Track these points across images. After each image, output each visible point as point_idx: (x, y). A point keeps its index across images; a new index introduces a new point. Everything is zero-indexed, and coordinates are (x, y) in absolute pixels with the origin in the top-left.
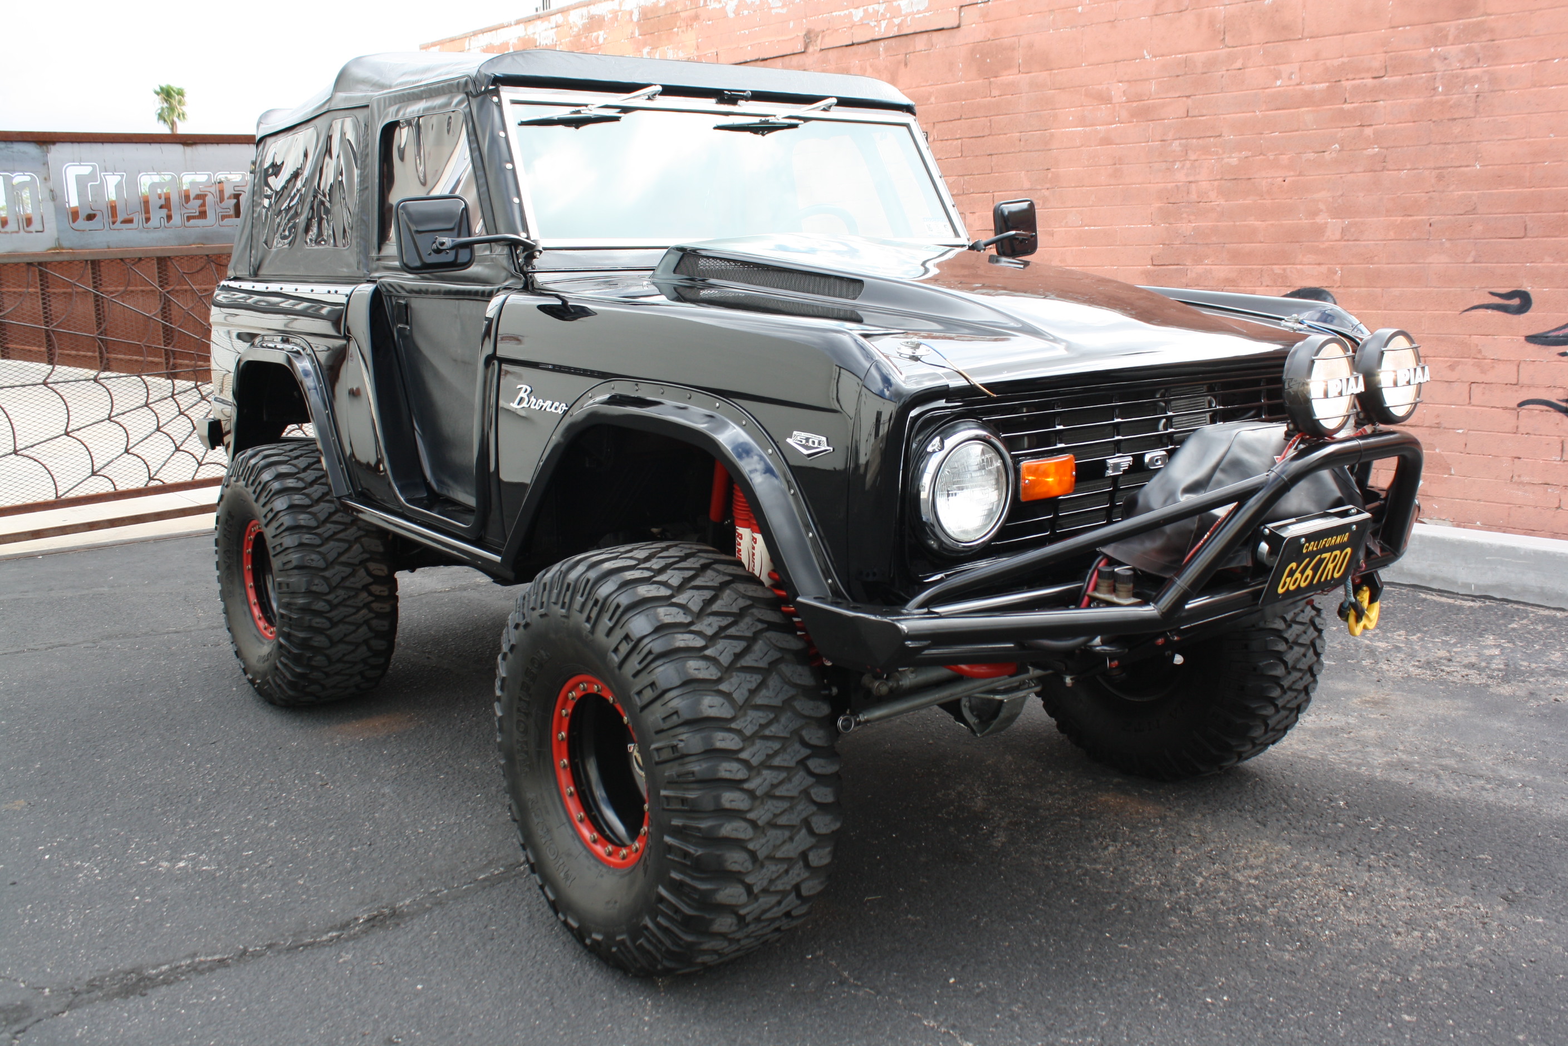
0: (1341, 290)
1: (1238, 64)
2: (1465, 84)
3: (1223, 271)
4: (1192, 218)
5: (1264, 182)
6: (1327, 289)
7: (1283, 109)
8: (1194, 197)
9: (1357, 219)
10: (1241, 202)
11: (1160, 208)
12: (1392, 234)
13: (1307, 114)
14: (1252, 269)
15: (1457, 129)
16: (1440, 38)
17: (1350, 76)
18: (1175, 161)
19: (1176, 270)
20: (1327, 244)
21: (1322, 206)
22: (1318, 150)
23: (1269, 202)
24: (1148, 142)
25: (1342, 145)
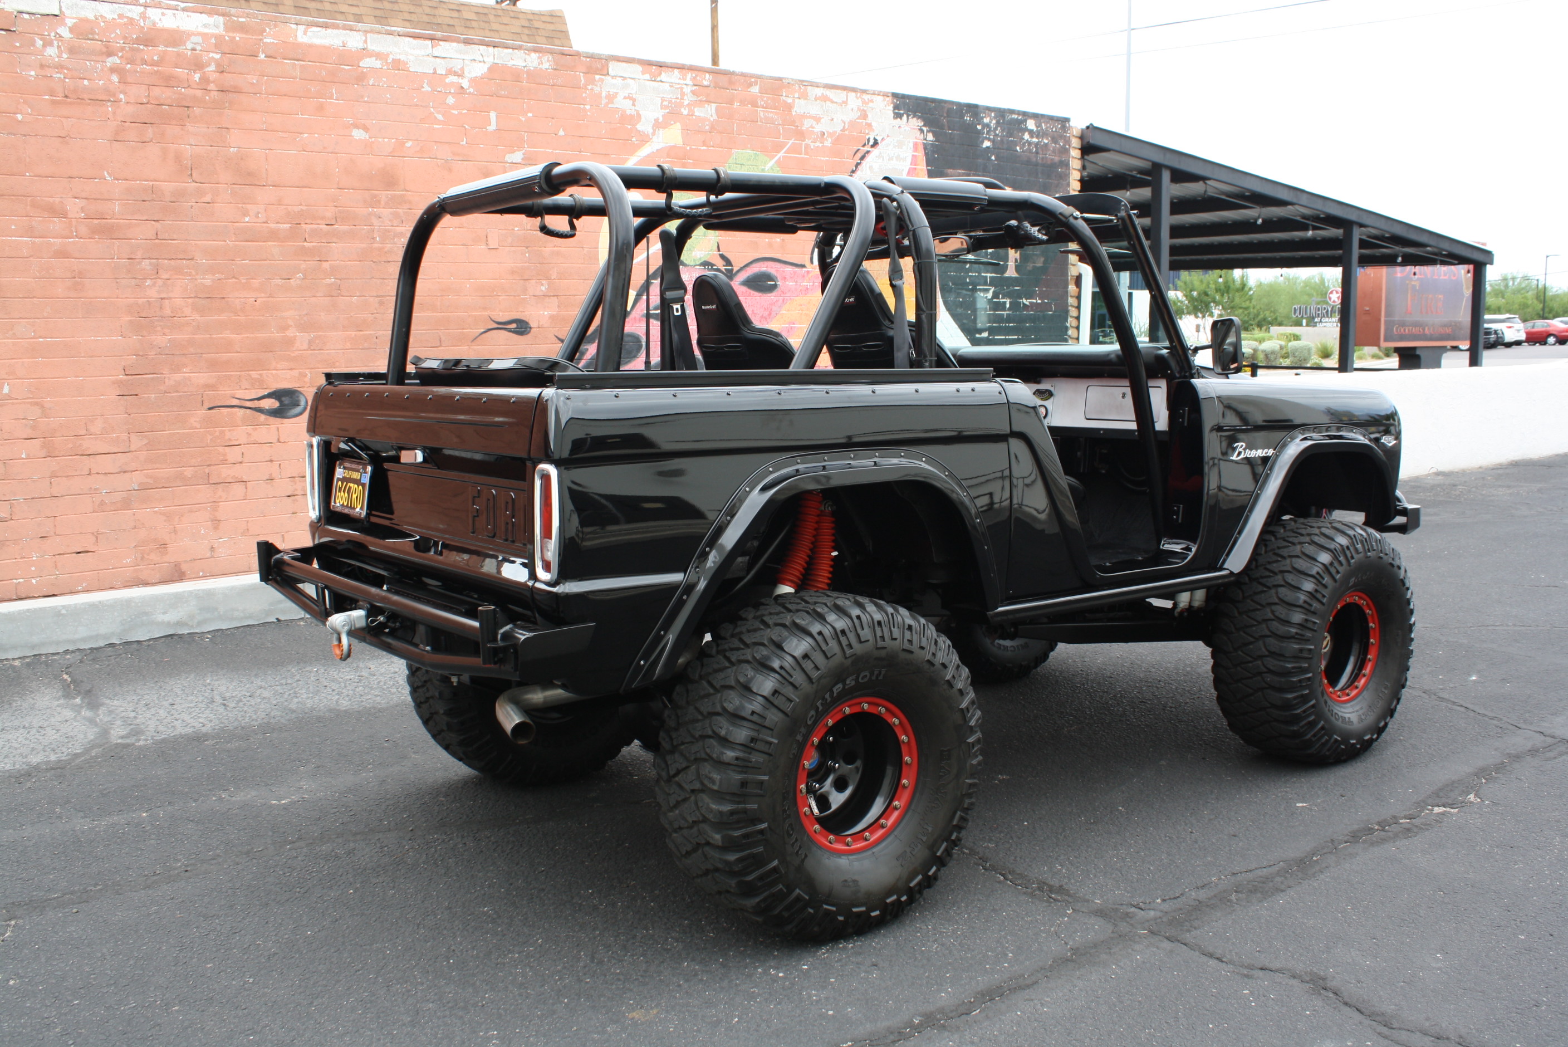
1: (208, 199)
2: (394, 237)
3: (202, 378)
4: (167, 331)
5: (237, 301)
6: (298, 389)
7: (252, 241)
8: (168, 312)
9: (320, 333)
10: (216, 317)
11: (130, 322)
12: (348, 345)
13: (273, 248)
14: (231, 375)
15: (391, 269)
16: (375, 203)
17: (308, 221)
18: (145, 279)
19: (153, 378)
20: (297, 353)
21: (290, 322)
22: (284, 277)
23: (243, 318)
24: (113, 259)
25: (305, 275)
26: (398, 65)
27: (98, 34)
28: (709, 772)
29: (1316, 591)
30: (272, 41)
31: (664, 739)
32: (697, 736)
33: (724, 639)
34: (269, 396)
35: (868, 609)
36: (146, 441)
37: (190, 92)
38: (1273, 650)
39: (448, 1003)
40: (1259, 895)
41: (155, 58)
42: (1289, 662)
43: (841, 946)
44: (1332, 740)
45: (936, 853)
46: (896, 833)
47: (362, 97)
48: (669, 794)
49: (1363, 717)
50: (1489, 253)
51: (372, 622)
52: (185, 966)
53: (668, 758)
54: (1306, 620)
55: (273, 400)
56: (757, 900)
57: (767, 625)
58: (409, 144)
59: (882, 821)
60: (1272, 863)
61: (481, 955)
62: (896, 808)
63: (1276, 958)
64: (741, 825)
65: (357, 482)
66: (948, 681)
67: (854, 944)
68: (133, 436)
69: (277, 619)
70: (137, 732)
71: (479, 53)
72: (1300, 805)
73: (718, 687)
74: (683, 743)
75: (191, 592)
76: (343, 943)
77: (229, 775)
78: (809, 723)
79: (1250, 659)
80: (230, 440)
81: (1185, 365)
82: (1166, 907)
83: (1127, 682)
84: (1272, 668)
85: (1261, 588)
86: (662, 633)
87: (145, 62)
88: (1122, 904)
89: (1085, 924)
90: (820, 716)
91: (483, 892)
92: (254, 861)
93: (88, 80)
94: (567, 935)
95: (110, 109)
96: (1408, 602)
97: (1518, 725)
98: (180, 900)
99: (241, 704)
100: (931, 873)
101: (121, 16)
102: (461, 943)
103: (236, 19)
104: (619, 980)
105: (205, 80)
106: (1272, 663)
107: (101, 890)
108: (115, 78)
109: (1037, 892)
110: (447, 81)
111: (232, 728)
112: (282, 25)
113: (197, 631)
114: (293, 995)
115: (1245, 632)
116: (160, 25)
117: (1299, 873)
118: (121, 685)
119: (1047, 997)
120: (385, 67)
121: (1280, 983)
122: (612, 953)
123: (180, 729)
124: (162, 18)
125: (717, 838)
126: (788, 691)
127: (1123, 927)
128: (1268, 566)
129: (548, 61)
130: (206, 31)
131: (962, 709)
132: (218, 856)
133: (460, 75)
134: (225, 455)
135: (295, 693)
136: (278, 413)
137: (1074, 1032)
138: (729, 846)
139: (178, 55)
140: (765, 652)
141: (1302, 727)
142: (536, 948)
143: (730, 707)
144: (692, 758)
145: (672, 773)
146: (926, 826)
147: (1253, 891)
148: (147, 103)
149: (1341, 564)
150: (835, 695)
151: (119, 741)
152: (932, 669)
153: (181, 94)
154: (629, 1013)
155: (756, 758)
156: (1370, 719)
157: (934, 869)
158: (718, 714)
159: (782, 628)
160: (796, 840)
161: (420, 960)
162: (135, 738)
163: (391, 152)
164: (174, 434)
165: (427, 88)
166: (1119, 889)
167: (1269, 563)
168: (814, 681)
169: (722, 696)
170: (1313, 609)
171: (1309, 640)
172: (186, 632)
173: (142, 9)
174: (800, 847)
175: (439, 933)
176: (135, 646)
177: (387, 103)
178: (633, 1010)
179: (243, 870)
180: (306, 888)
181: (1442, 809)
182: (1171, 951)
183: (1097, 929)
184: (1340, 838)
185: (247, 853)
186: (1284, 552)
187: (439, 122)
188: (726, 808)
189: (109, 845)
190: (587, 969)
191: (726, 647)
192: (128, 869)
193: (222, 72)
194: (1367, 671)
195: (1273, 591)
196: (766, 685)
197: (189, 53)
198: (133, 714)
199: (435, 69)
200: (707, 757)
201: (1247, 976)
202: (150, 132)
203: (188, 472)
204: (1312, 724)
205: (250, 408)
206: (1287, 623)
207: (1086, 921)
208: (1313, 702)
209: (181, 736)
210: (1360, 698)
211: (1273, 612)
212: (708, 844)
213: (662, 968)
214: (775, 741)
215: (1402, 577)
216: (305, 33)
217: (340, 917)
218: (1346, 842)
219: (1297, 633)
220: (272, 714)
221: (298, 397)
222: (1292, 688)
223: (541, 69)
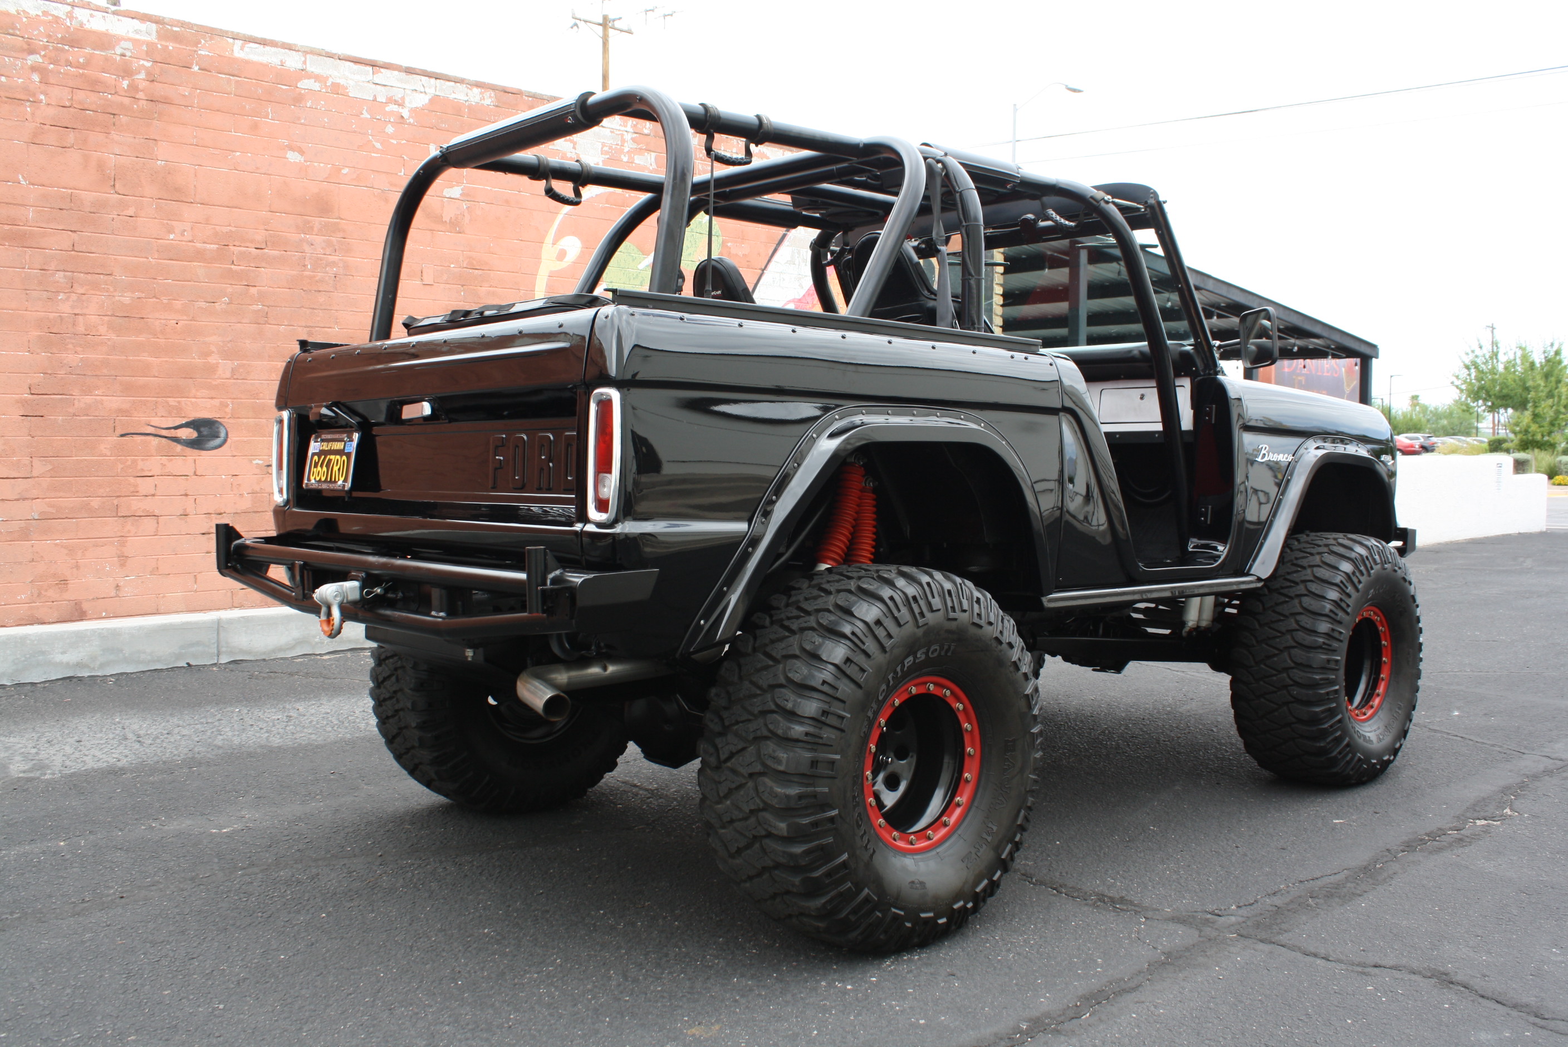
0: (231, 421)
1: (131, 212)
2: (327, 265)
3: (115, 402)
4: (79, 349)
5: (157, 322)
6: (219, 420)
7: (176, 260)
8: (81, 329)
9: (244, 362)
10: (133, 338)
11: (40, 337)
13: (199, 268)
14: (147, 401)
15: (322, 298)
16: (307, 229)
17: (236, 243)
18: (58, 292)
19: (61, 399)
20: (219, 381)
21: (213, 348)
22: (208, 300)
23: (162, 341)
24: (24, 268)
25: (230, 299)
26: (337, 89)
27: (19, 30)
28: (774, 751)
29: (1341, 600)
30: (207, 53)
31: (712, 721)
32: (756, 712)
33: (778, 608)
34: (187, 425)
35: (936, 577)
36: (50, 467)
37: (117, 99)
38: (1299, 661)
39: (468, 1024)
40: (1337, 900)
41: (81, 60)
42: (1316, 673)
43: (905, 958)
44: (1356, 759)
45: (1001, 855)
46: (959, 832)
47: (299, 118)
48: (720, 783)
49: (1381, 737)
50: (1374, 347)
51: (368, 593)
52: (136, 993)
53: (719, 741)
54: (1333, 630)
55: (191, 430)
56: (823, 900)
57: (828, 593)
58: (345, 171)
59: (944, 818)
60: (1336, 871)
61: (493, 976)
62: (958, 805)
63: (1385, 955)
64: (809, 812)
65: (340, 452)
66: (1015, 662)
67: (919, 955)
68: (36, 462)
69: (188, 664)
70: (42, 767)
71: (420, 83)
72: (1337, 821)
73: (779, 657)
74: (737, 723)
75: (94, 631)
76: (326, 967)
77: (158, 805)
78: (881, 698)
79: (1274, 672)
80: (142, 470)
81: (1211, 362)
82: (1244, 912)
83: (1111, 721)
84: (1298, 680)
85: (1282, 599)
86: (725, 589)
87: (69, 64)
88: (1196, 912)
89: (1165, 930)
90: (890, 690)
91: (478, 914)
92: (202, 887)
93: (6, 76)
94: (587, 955)
95: (28, 109)
96: (1418, 620)
97: (1522, 751)
98: (120, 926)
99: (158, 741)
100: (995, 878)
101: (45, 13)
102: (466, 965)
103: (169, 27)
104: (663, 997)
105: (133, 87)
106: (1298, 675)
107: (20, 918)
108: (36, 77)
109: (1099, 903)
110: (387, 109)
111: (152, 763)
112: (218, 38)
113: (99, 674)
114: (276, 1021)
115: (1267, 644)
116: (88, 26)
117: (1368, 880)
118: (16, 723)
119: (1158, 999)
120: (324, 90)
121: (1402, 979)
122: (647, 971)
123: (91, 764)
124: (91, 19)
125: (782, 827)
126: (860, 659)
127: (1208, 931)
128: (1288, 577)
129: (490, 97)
130: (137, 37)
131: (1027, 695)
132: (158, 882)
133: (401, 105)
134: (136, 486)
135: (219, 730)
136: (196, 444)
137: (1203, 1032)
138: (796, 836)
139: (107, 59)
140: (832, 618)
141: (1329, 743)
142: (556, 968)
143: (796, 677)
144: (751, 737)
145: (723, 757)
146: (990, 825)
147: (1329, 896)
148: (70, 107)
149: (1362, 574)
150: (906, 669)
151: (21, 775)
152: (999, 647)
153: (107, 100)
154: (687, 1029)
155: (827, 734)
156: (1388, 740)
157: (999, 873)
158: (781, 686)
159: (849, 595)
160: (865, 833)
161: (421, 982)
162: (39, 772)
163: (326, 178)
164: (81, 460)
165: (366, 115)
166: (1185, 898)
167: (1288, 573)
168: (887, 650)
169: (784, 668)
170: (1338, 618)
171: (1335, 651)
172: (86, 674)
173: (69, 8)
174: (869, 841)
175: (437, 955)
176: (29, 687)
177: (324, 127)
178: (691, 1027)
179: (190, 896)
180: (269, 913)
181: (1483, 822)
182: (1271, 953)
183: (1181, 936)
184: (1395, 848)
185: (192, 879)
186: (1304, 562)
187: (377, 151)
188: (794, 791)
189: (23, 874)
190: (622, 987)
191: (783, 616)
192: (50, 896)
193: (153, 81)
194: (1381, 689)
195: (1296, 601)
196: (837, 652)
197: (118, 58)
198: (34, 751)
199: (375, 96)
200: (770, 735)
201: (1364, 973)
202: (71, 137)
203: (95, 503)
204: (1338, 740)
205: (166, 437)
206: (1314, 632)
207: (1165, 927)
208: (1339, 717)
209: (93, 769)
210: (1376, 718)
211: (1297, 622)
212: (769, 835)
213: (709, 985)
214: (849, 716)
215: (1412, 594)
216: (242, 49)
217: (317, 941)
218: (1403, 851)
219: (1324, 643)
220: (196, 750)
221: (218, 428)
222: (1321, 701)
223: (483, 105)
